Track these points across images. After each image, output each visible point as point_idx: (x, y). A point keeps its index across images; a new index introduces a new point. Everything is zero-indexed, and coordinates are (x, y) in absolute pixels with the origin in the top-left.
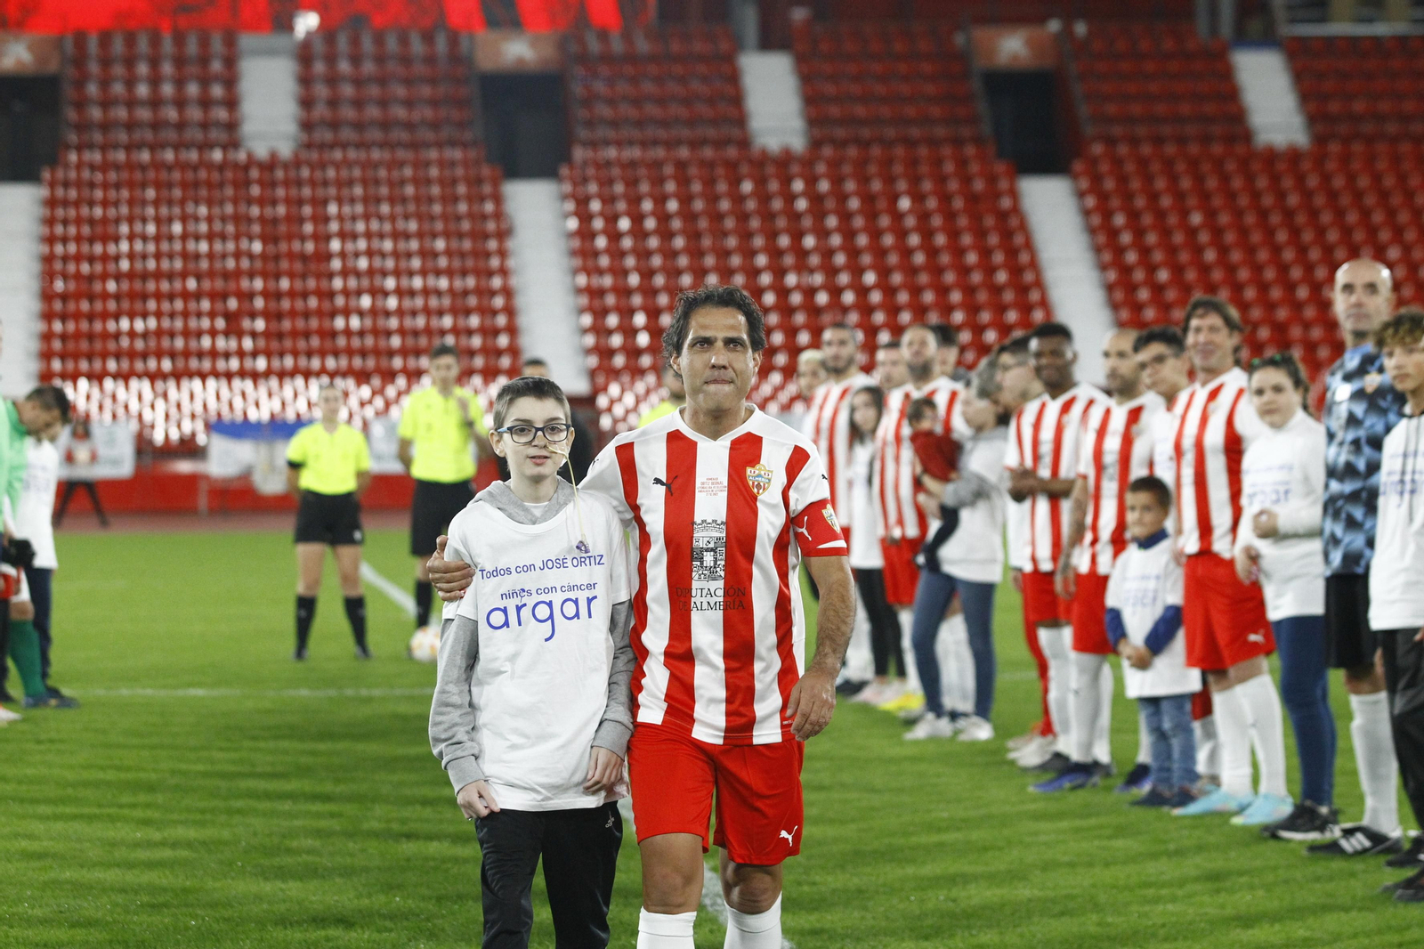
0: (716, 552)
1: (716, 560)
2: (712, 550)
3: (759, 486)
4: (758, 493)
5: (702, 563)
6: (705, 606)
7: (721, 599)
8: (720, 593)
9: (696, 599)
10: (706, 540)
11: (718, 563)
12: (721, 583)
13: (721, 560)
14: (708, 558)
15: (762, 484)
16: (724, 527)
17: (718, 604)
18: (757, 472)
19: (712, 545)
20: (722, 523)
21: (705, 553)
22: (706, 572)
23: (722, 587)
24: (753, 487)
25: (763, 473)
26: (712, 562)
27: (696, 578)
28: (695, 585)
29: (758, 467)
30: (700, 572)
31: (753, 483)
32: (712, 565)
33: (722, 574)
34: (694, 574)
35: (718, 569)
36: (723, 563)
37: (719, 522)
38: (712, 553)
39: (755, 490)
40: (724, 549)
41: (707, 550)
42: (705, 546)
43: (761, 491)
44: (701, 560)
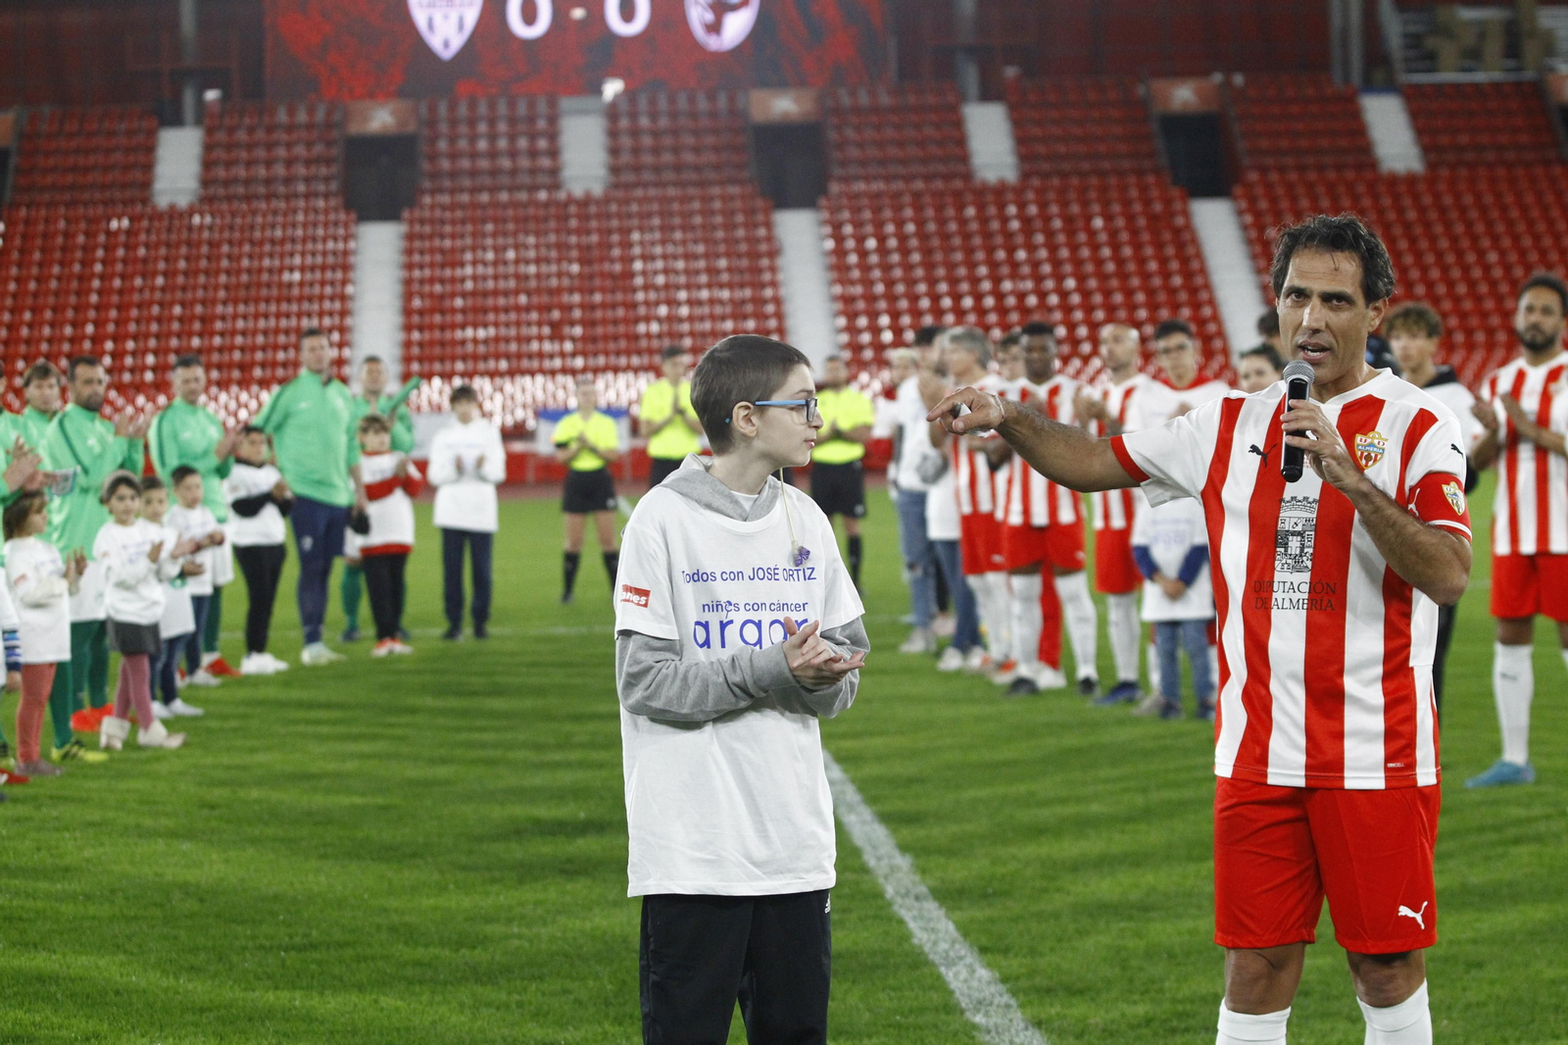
0: (1303, 537)
1: (1302, 548)
2: (1300, 534)
3: (1368, 458)
4: (1366, 465)
5: (1286, 551)
6: (1287, 604)
7: (1306, 596)
8: (1305, 588)
9: (1278, 595)
10: (1293, 521)
11: (1306, 550)
12: (1306, 576)
13: (1309, 547)
14: (1294, 544)
15: (1373, 455)
16: (1316, 506)
17: (1301, 601)
18: (1369, 441)
19: (1299, 528)
20: (1314, 501)
21: (1290, 538)
22: (1289, 561)
23: (1308, 581)
24: (1361, 458)
25: (1376, 442)
26: (1298, 549)
27: (1278, 568)
28: (1278, 576)
29: (1371, 434)
30: (1284, 562)
31: (1362, 453)
32: (1298, 552)
33: (1309, 564)
34: (1277, 563)
35: (1305, 558)
36: (1311, 550)
37: (1311, 500)
38: (1299, 538)
39: (1364, 462)
40: (1313, 533)
41: (1294, 534)
42: (1291, 529)
43: (1370, 463)
44: (1286, 546)
